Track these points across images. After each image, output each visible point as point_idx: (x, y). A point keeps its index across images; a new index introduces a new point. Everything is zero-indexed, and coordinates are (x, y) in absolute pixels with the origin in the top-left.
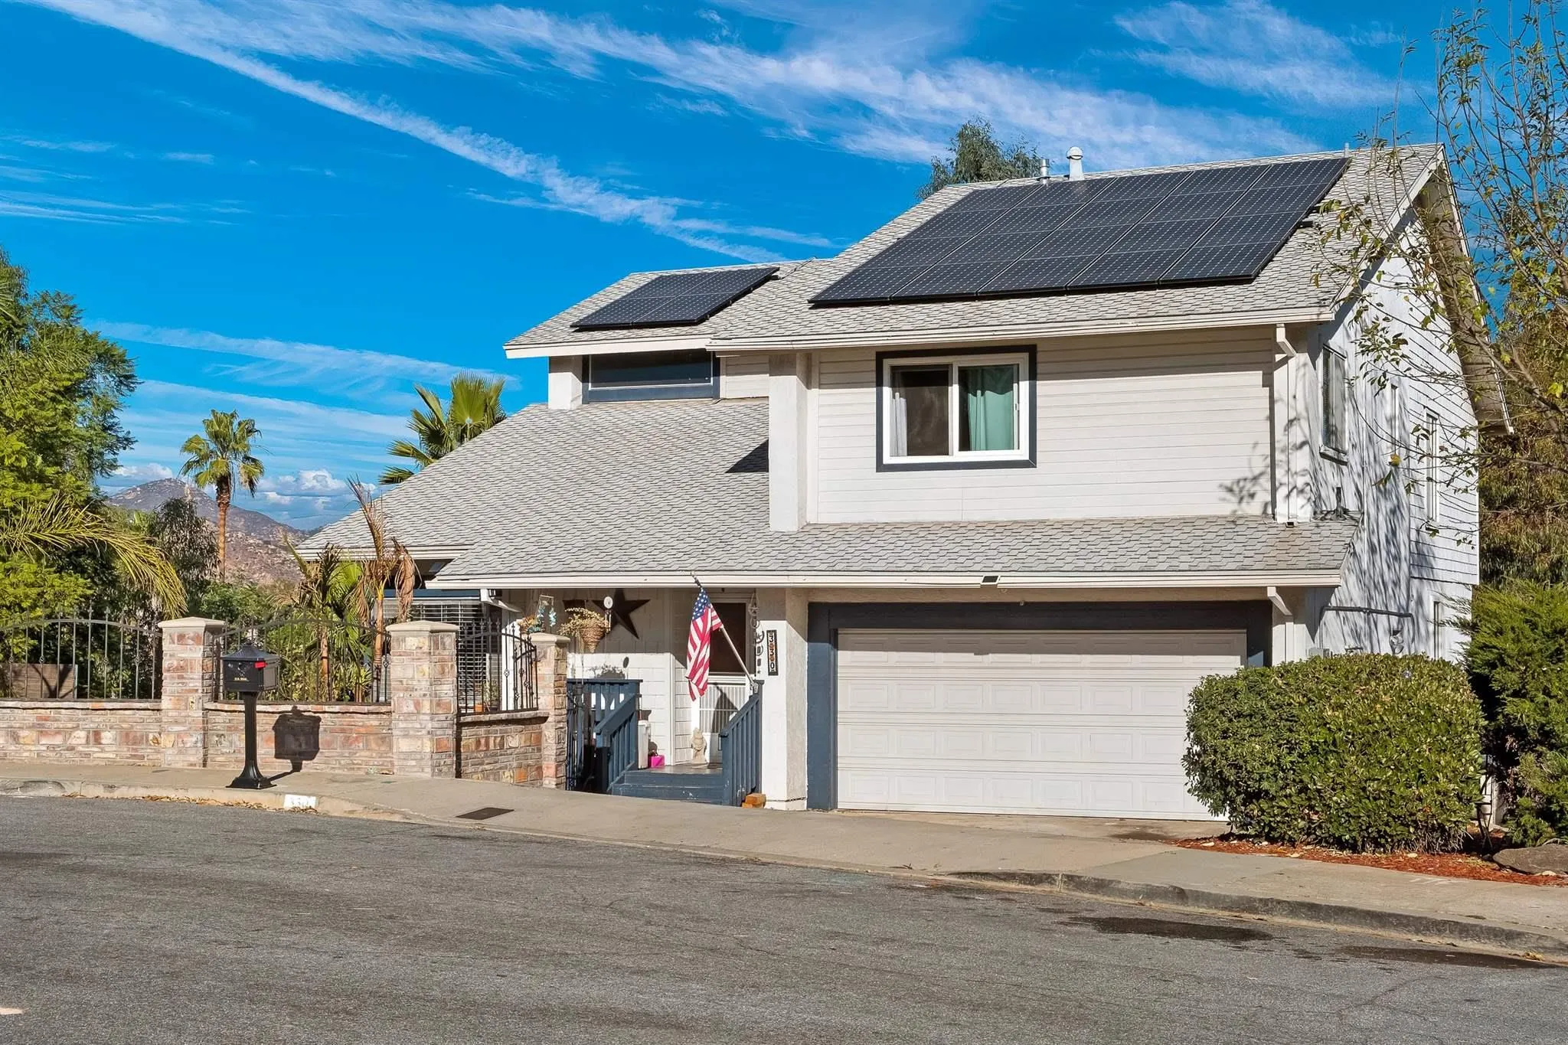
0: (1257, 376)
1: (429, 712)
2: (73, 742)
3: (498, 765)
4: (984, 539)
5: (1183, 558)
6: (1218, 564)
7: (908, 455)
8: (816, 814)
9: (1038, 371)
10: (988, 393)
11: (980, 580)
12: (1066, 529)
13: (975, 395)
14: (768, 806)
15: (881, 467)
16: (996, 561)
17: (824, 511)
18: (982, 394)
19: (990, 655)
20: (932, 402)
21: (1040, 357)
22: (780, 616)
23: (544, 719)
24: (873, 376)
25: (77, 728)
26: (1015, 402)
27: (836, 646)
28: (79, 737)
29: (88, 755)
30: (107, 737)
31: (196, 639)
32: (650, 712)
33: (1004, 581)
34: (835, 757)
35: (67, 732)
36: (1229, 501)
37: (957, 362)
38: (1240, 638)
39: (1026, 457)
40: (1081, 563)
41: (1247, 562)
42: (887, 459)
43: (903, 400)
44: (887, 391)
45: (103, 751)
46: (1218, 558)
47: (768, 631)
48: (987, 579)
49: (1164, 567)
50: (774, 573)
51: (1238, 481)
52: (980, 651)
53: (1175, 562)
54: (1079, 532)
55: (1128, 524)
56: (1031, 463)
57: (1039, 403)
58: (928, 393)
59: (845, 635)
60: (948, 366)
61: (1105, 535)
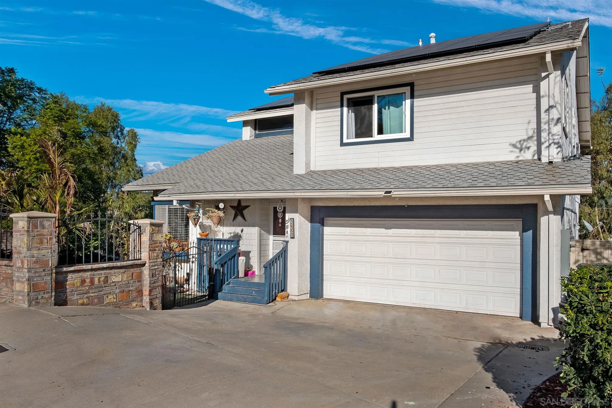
0: (529, 88)
1: (26, 267)
3: (102, 293)
4: (387, 175)
5: (491, 180)
6: (513, 183)
7: (355, 138)
8: (313, 301)
9: (415, 95)
10: (391, 108)
11: (383, 193)
12: (428, 169)
13: (385, 109)
14: (290, 297)
15: (342, 144)
16: (391, 184)
17: (317, 165)
18: (389, 109)
19: (392, 230)
20: (365, 114)
21: (416, 88)
22: (296, 212)
23: (144, 265)
24: (339, 104)
26: (404, 110)
27: (323, 225)
32: (250, 252)
33: (395, 193)
34: (322, 275)
36: (515, 152)
37: (376, 93)
38: (519, 223)
39: (409, 136)
40: (436, 184)
41: (530, 181)
42: (345, 141)
43: (353, 114)
44: (345, 109)
46: (513, 180)
47: (290, 219)
48: (386, 192)
49: (482, 184)
50: (287, 191)
51: (520, 141)
52: (387, 228)
53: (487, 182)
54: (434, 170)
55: (460, 166)
56: (411, 139)
57: (415, 110)
58: (363, 109)
59: (327, 220)
60: (372, 97)
61: (448, 171)
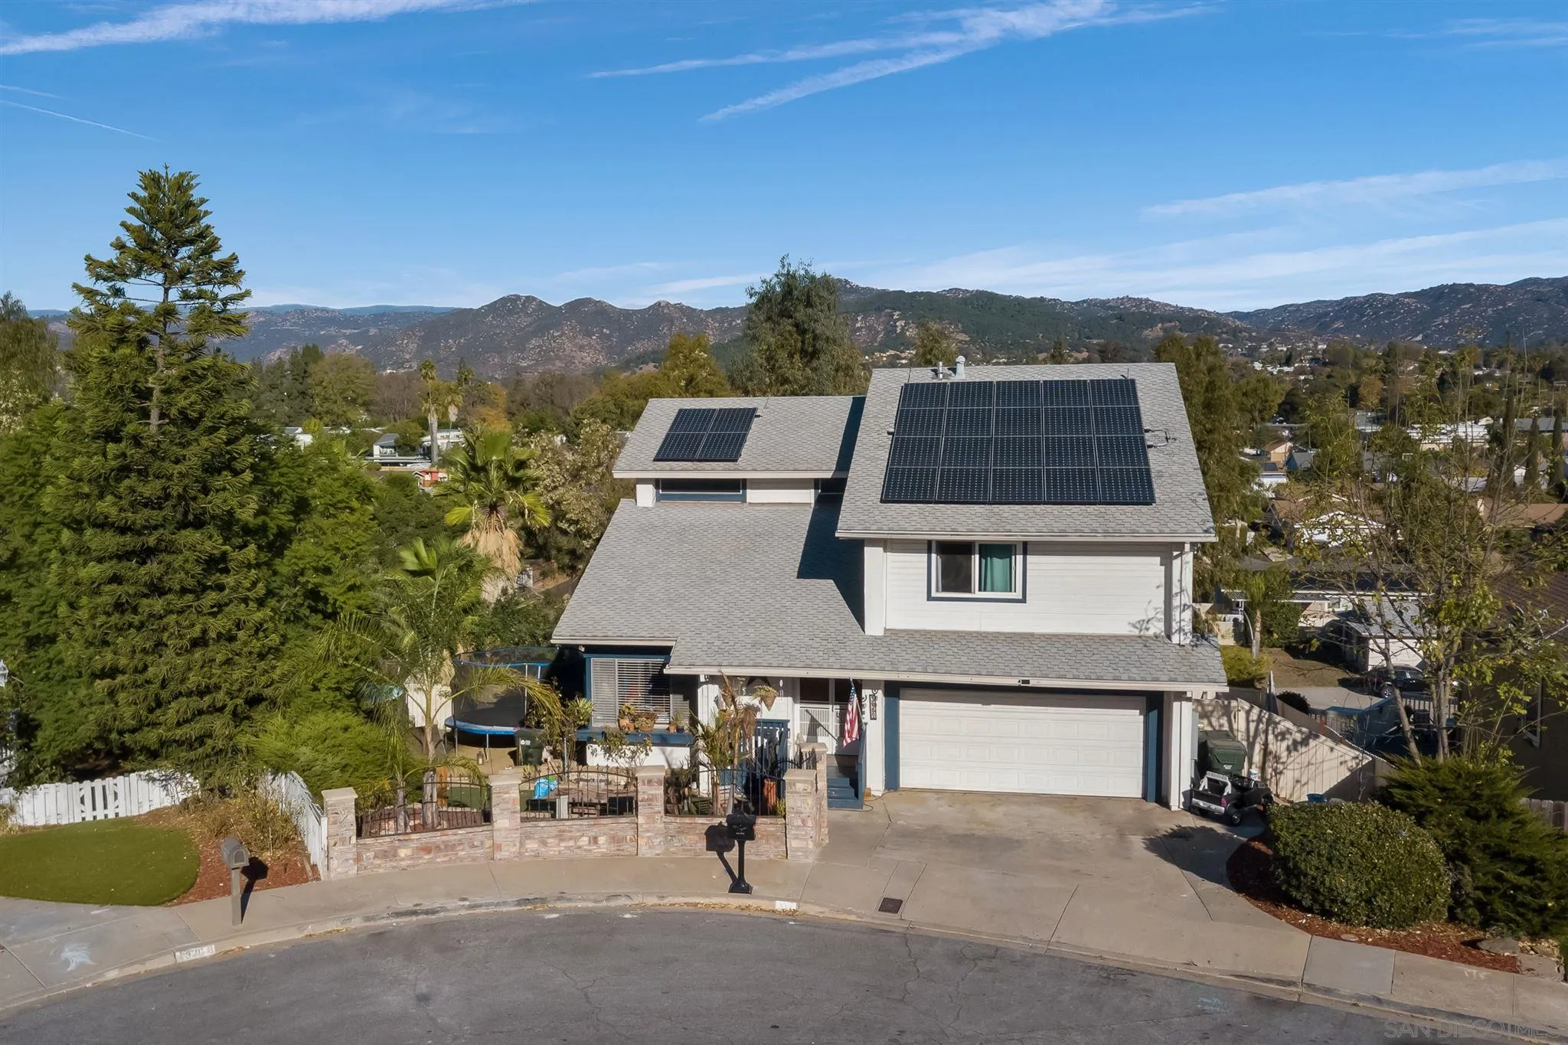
2: (580, 843)
7: (947, 592)
8: (889, 792)
9: (1028, 550)
10: (996, 559)
11: (1018, 682)
15: (929, 597)
17: (895, 622)
20: (962, 562)
25: (583, 836)
26: (1014, 565)
27: (899, 697)
28: (584, 841)
29: (590, 851)
30: (602, 840)
31: (659, 783)
33: (1033, 683)
35: (576, 839)
39: (1020, 597)
40: (1075, 672)
42: (933, 594)
43: (944, 561)
44: (934, 556)
45: (599, 848)
48: (1023, 681)
56: (1023, 600)
57: (1028, 567)
58: (959, 556)
59: (904, 691)
